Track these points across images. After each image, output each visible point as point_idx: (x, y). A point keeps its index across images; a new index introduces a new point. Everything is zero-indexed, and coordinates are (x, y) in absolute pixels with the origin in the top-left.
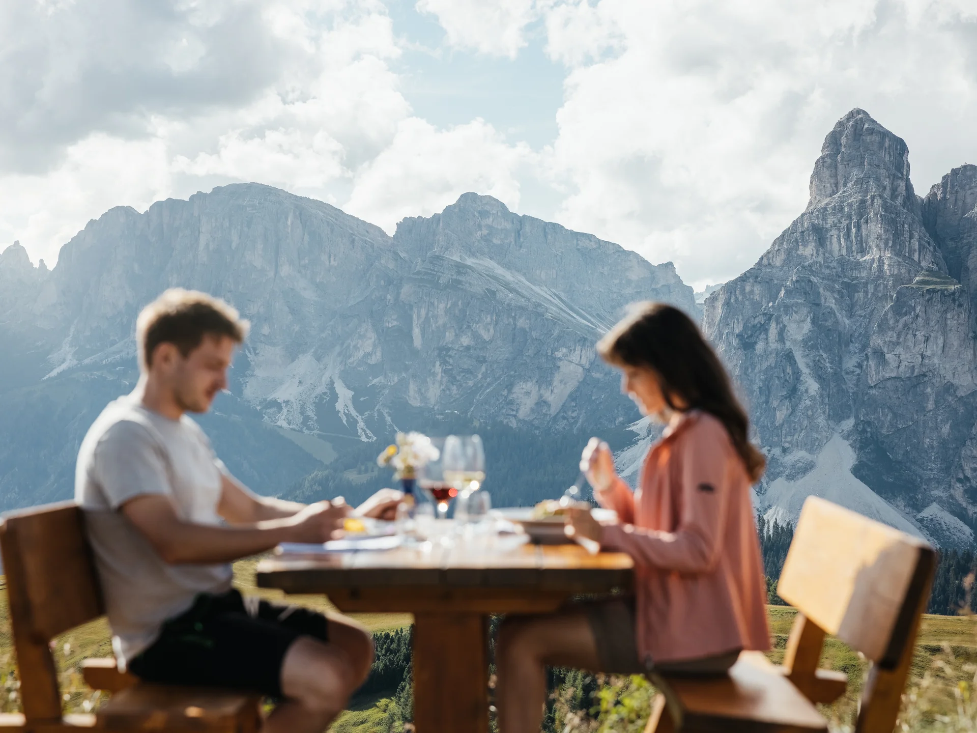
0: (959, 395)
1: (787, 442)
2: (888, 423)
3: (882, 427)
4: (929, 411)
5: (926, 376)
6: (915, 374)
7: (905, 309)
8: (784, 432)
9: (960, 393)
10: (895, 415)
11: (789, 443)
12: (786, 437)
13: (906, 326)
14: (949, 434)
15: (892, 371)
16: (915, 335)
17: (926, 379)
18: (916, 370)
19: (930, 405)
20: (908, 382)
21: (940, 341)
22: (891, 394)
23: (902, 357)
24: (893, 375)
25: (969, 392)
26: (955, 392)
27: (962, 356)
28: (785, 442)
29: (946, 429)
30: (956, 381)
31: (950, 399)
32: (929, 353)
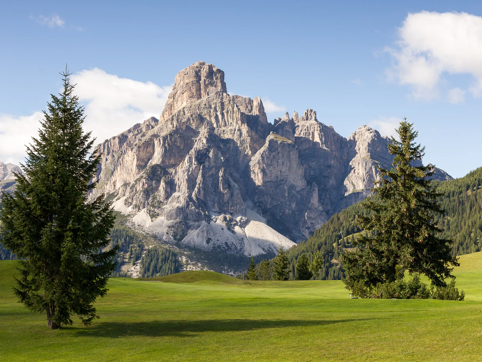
0: (297, 190)
1: (232, 210)
2: (269, 203)
3: (267, 204)
4: (287, 197)
5: (283, 180)
6: (278, 180)
7: (273, 150)
8: (230, 205)
9: (298, 189)
10: (272, 199)
11: (233, 210)
12: (231, 207)
13: (274, 157)
14: (295, 208)
15: (269, 178)
16: (278, 162)
17: (284, 182)
18: (279, 178)
19: (287, 195)
20: (276, 183)
21: (288, 165)
22: (270, 189)
23: (272, 171)
24: (269, 180)
25: (301, 189)
26: (295, 188)
27: (297, 172)
28: (231, 210)
29: (294, 205)
30: (295, 184)
31: (294, 192)
32: (284, 170)
